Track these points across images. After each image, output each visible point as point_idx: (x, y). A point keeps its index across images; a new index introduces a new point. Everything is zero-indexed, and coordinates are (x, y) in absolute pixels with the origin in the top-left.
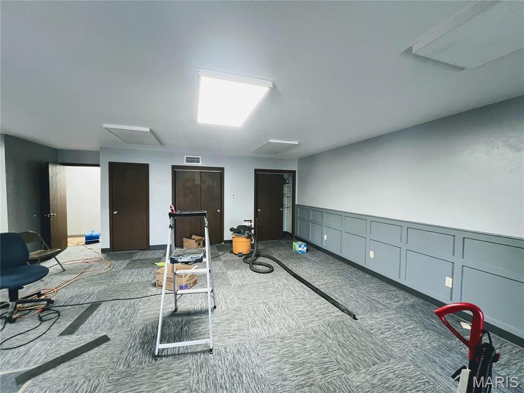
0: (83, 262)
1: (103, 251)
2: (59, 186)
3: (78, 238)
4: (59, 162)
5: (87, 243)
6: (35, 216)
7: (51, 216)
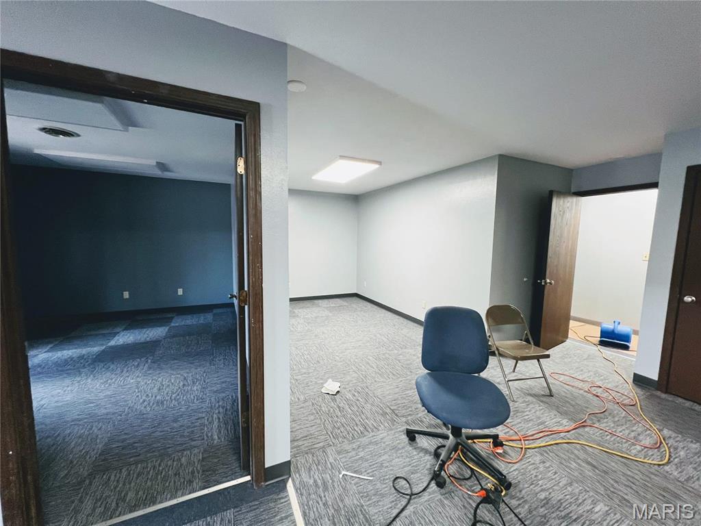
0: (588, 392)
1: (639, 380)
2: (565, 234)
3: (588, 326)
4: (573, 191)
5: (602, 343)
6: (525, 279)
7: (546, 283)
